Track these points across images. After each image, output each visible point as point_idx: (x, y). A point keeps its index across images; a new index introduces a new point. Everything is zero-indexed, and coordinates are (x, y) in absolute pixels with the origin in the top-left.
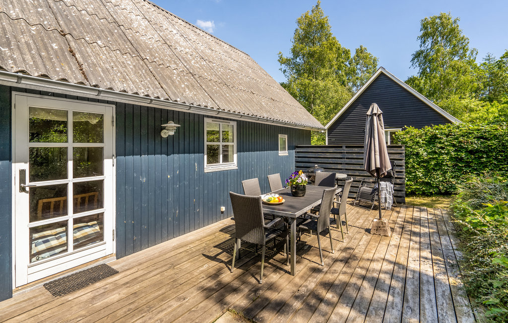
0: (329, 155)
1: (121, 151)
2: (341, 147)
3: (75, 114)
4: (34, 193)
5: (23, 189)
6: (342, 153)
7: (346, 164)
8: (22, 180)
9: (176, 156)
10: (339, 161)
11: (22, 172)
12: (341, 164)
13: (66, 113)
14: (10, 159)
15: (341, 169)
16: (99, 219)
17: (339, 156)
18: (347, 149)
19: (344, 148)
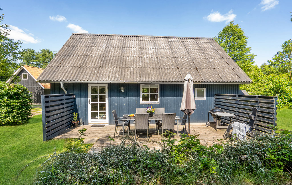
0: (229, 101)
1: (110, 96)
2: (235, 96)
3: (99, 87)
4: (92, 105)
5: (90, 104)
6: (236, 100)
7: (238, 108)
8: (90, 102)
9: (127, 98)
10: (234, 105)
11: (90, 100)
12: (235, 107)
13: (97, 87)
14: (88, 97)
15: (235, 111)
16: (105, 113)
17: (234, 102)
18: (239, 98)
19: (237, 97)
